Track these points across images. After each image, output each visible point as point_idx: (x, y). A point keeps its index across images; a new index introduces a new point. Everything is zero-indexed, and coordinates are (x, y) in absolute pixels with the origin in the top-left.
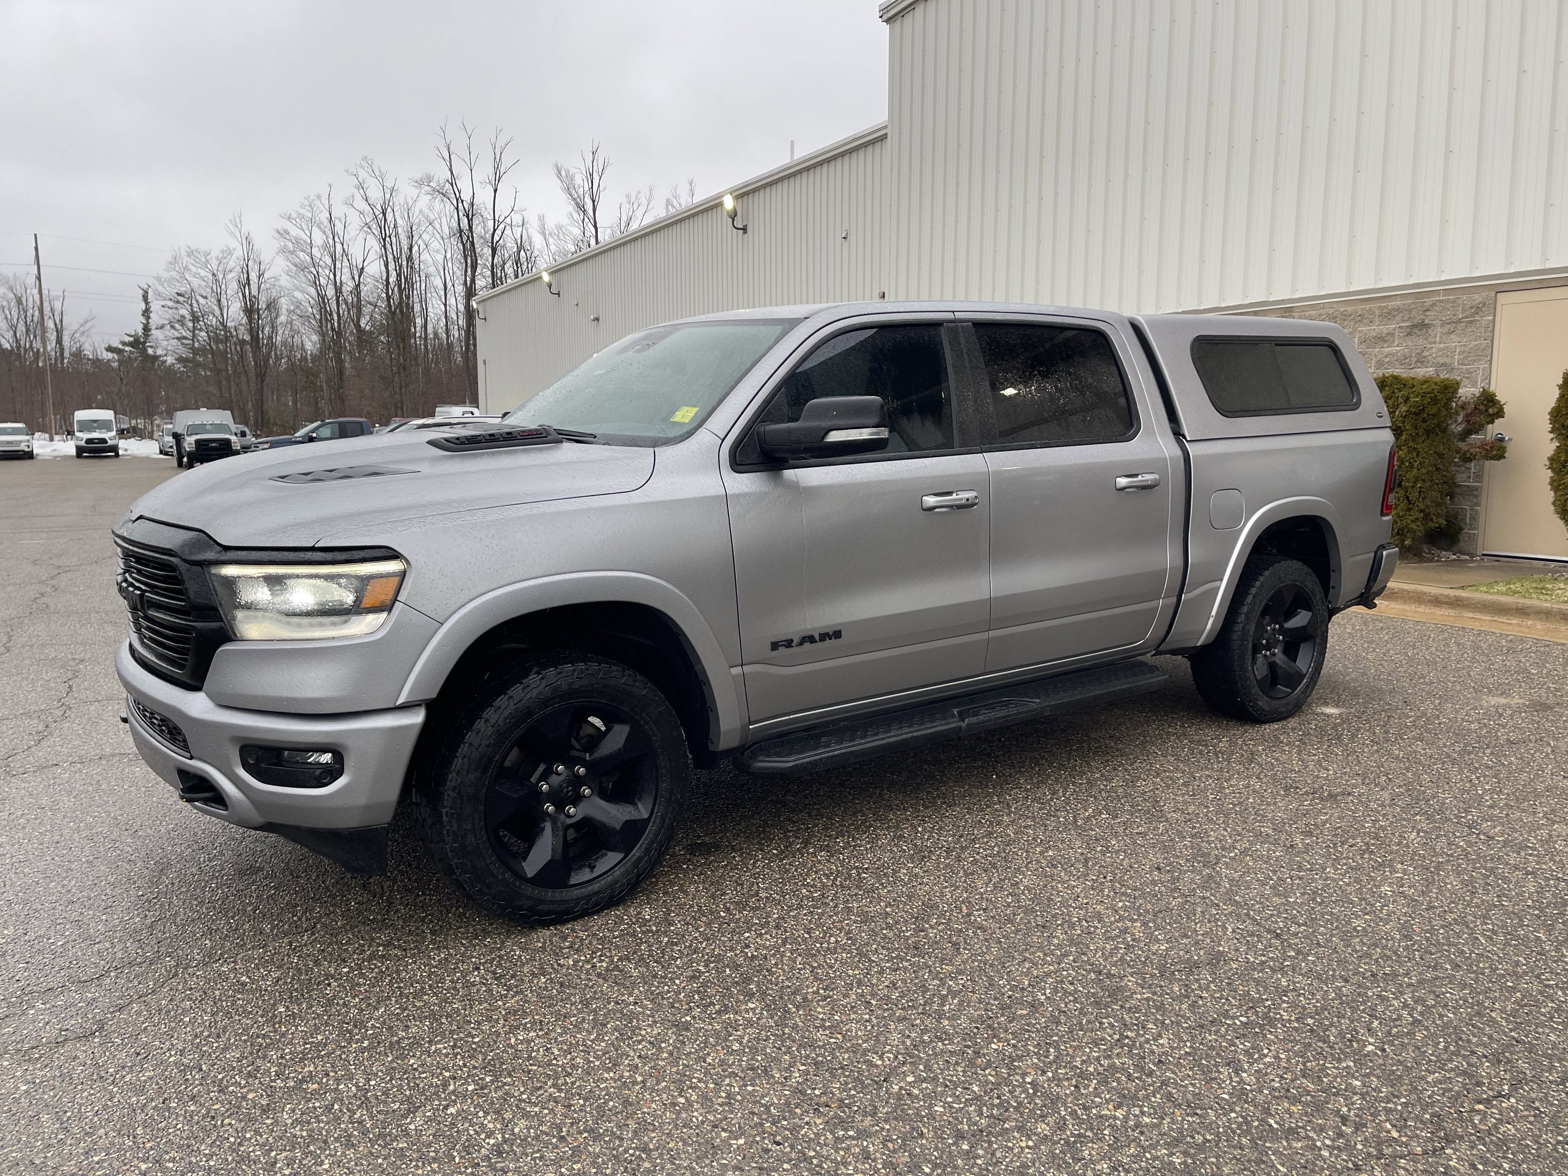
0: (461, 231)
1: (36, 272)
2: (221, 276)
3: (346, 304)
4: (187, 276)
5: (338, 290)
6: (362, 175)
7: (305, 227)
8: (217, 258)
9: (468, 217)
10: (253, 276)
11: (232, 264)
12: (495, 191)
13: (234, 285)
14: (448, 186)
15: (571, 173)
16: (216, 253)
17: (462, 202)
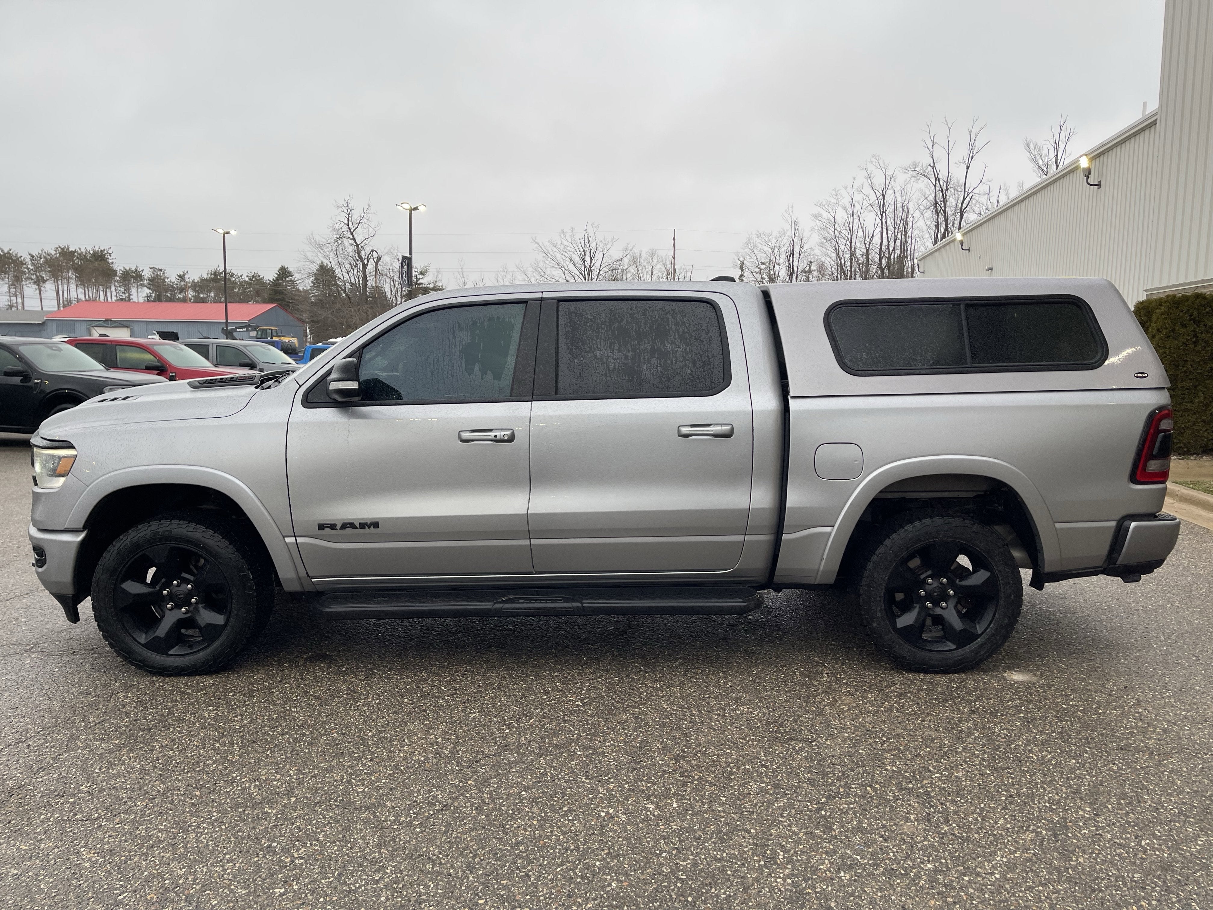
0: (936, 203)
1: (673, 254)
2: (777, 250)
3: (858, 264)
4: (755, 251)
5: (853, 254)
6: (871, 168)
7: (831, 211)
8: (776, 238)
9: (942, 191)
10: (797, 249)
11: (785, 241)
12: (968, 168)
13: (783, 256)
14: (930, 168)
15: (1039, 145)
16: (775, 234)
17: (939, 180)
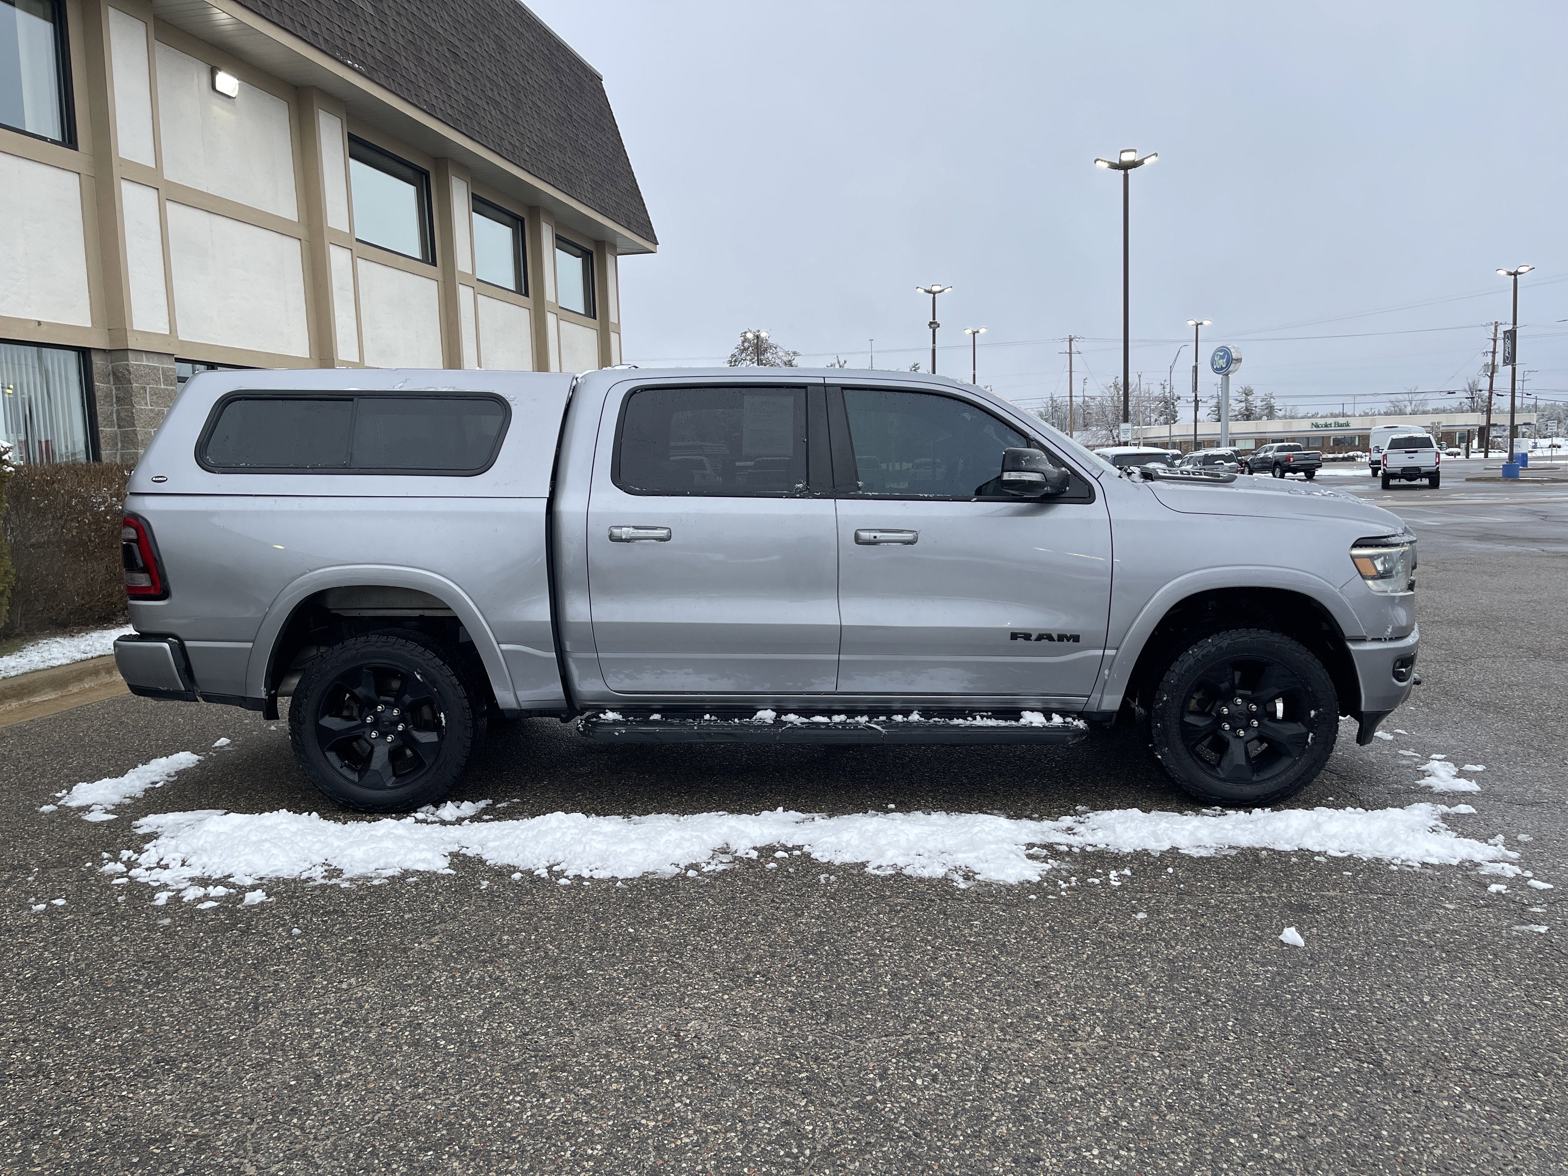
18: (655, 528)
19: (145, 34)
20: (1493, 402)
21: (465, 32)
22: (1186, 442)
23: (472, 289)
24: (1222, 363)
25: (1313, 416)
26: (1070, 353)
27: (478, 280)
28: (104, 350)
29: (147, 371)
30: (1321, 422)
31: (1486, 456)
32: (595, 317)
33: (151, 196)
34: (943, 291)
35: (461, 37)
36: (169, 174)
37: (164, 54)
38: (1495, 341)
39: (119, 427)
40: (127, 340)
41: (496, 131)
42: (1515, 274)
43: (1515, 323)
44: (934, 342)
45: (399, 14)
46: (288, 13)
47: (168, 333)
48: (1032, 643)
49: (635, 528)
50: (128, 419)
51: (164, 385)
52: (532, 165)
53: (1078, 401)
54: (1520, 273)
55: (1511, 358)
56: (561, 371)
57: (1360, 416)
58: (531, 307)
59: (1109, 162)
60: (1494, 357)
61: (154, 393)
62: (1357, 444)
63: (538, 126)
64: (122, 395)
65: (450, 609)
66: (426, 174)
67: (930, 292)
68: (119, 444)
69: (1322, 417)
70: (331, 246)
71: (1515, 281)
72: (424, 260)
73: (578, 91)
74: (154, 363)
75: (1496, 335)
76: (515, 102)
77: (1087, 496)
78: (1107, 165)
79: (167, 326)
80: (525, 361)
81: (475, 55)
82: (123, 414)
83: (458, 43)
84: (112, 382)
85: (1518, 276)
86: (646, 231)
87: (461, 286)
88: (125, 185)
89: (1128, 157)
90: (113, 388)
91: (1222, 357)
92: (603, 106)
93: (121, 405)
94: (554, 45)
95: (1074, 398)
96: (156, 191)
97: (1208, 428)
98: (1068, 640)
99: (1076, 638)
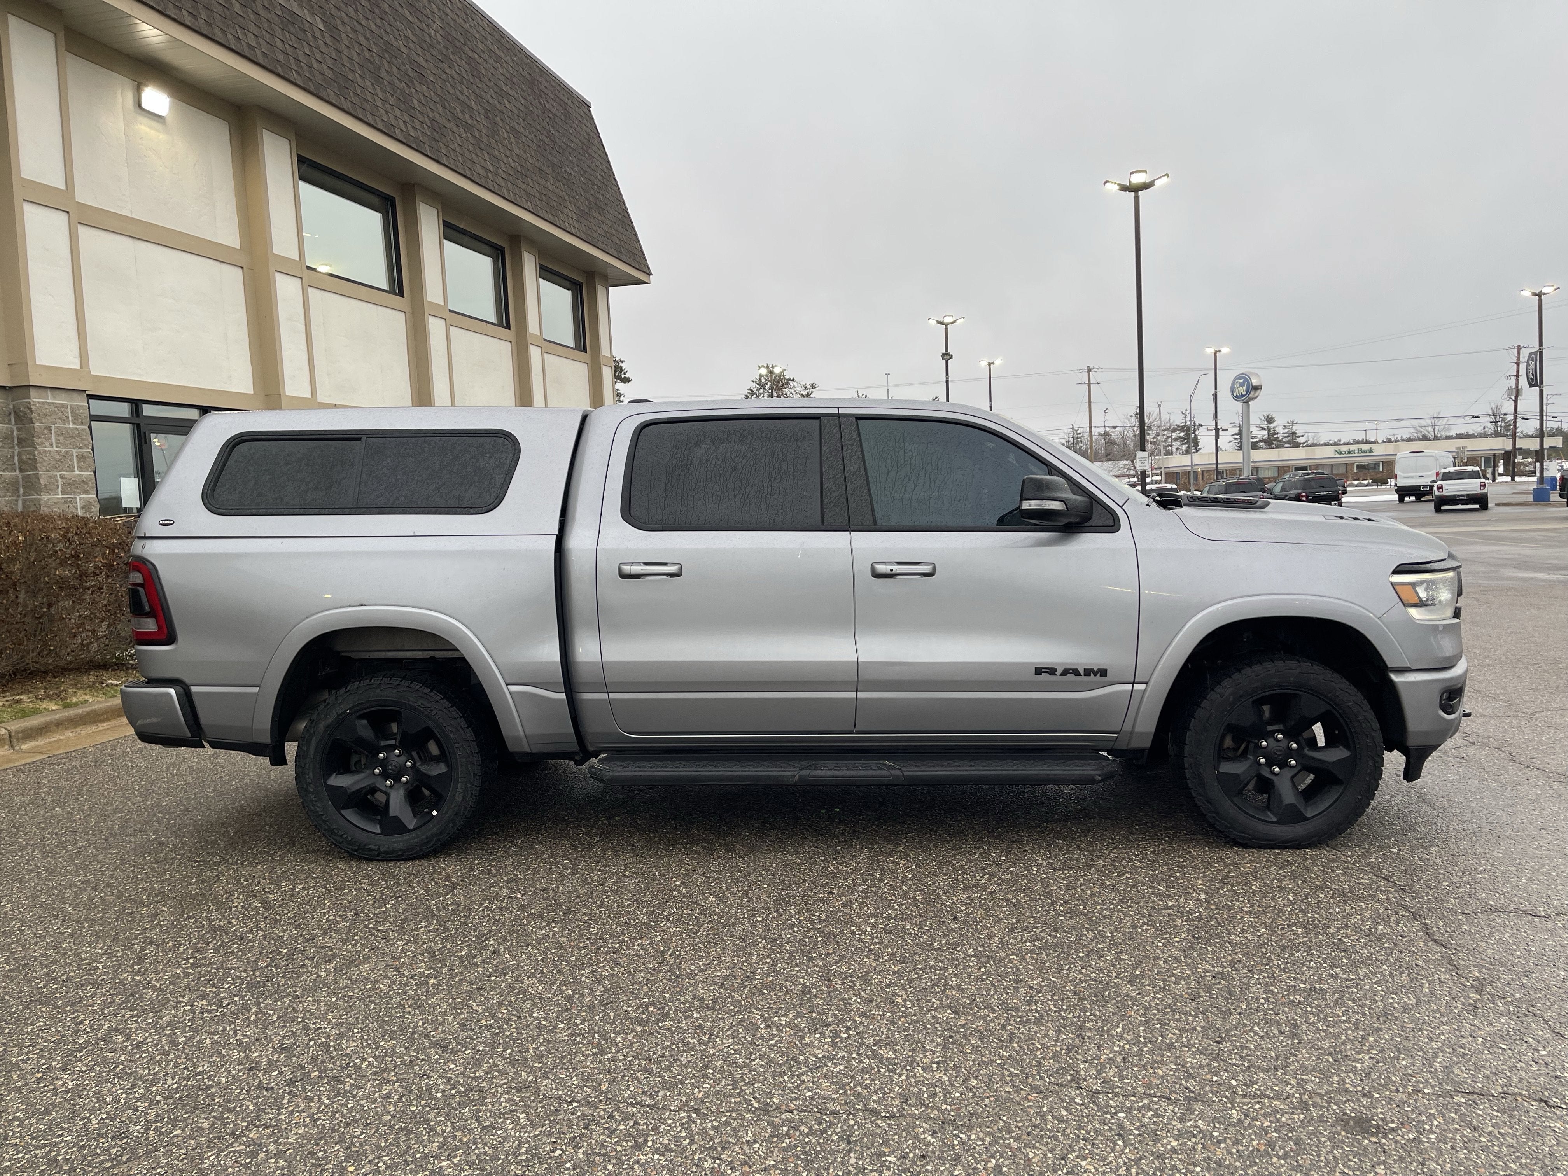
18: (665, 564)
19: (53, 46)
20: (1518, 425)
21: (434, 52)
22: (1208, 471)
23: (443, 321)
24: (1242, 390)
25: (1335, 444)
26: (1089, 384)
27: (450, 311)
28: (4, 387)
29: (52, 408)
30: (1344, 448)
31: (1513, 479)
32: (585, 351)
33: (59, 220)
34: (955, 322)
35: (429, 56)
36: (83, 196)
37: (76, 65)
38: (1518, 364)
39: (21, 471)
40: (28, 376)
41: (467, 154)
42: (1540, 295)
43: (1541, 344)
44: (947, 374)
45: (354, 31)
46: (219, 24)
47: (78, 367)
48: (1057, 678)
49: (646, 564)
50: (30, 462)
51: (74, 423)
52: (508, 190)
53: (1097, 431)
54: (1545, 294)
55: (1536, 381)
56: (546, 406)
57: (1384, 442)
58: (513, 340)
59: (1119, 184)
60: (1517, 380)
61: (61, 433)
62: (1381, 469)
63: (516, 150)
64: (23, 436)
65: (457, 650)
66: (392, 201)
67: (941, 323)
68: (21, 490)
69: (1344, 444)
70: (277, 275)
71: (1540, 301)
72: (392, 291)
73: (563, 117)
74: (61, 400)
75: (1518, 358)
76: (490, 126)
77: (1111, 525)
78: (1118, 187)
79: (78, 361)
80: (508, 396)
81: (444, 76)
82: (24, 457)
83: (424, 64)
84: (13, 422)
85: (1543, 297)
86: (638, 260)
87: (430, 317)
88: (28, 208)
89: (1138, 179)
90: (15, 428)
91: (1242, 385)
92: (592, 134)
93: (23, 447)
94: (537, 70)
95: (1093, 429)
96: (65, 214)
97: (1230, 456)
98: (1095, 675)
99: (1103, 673)
